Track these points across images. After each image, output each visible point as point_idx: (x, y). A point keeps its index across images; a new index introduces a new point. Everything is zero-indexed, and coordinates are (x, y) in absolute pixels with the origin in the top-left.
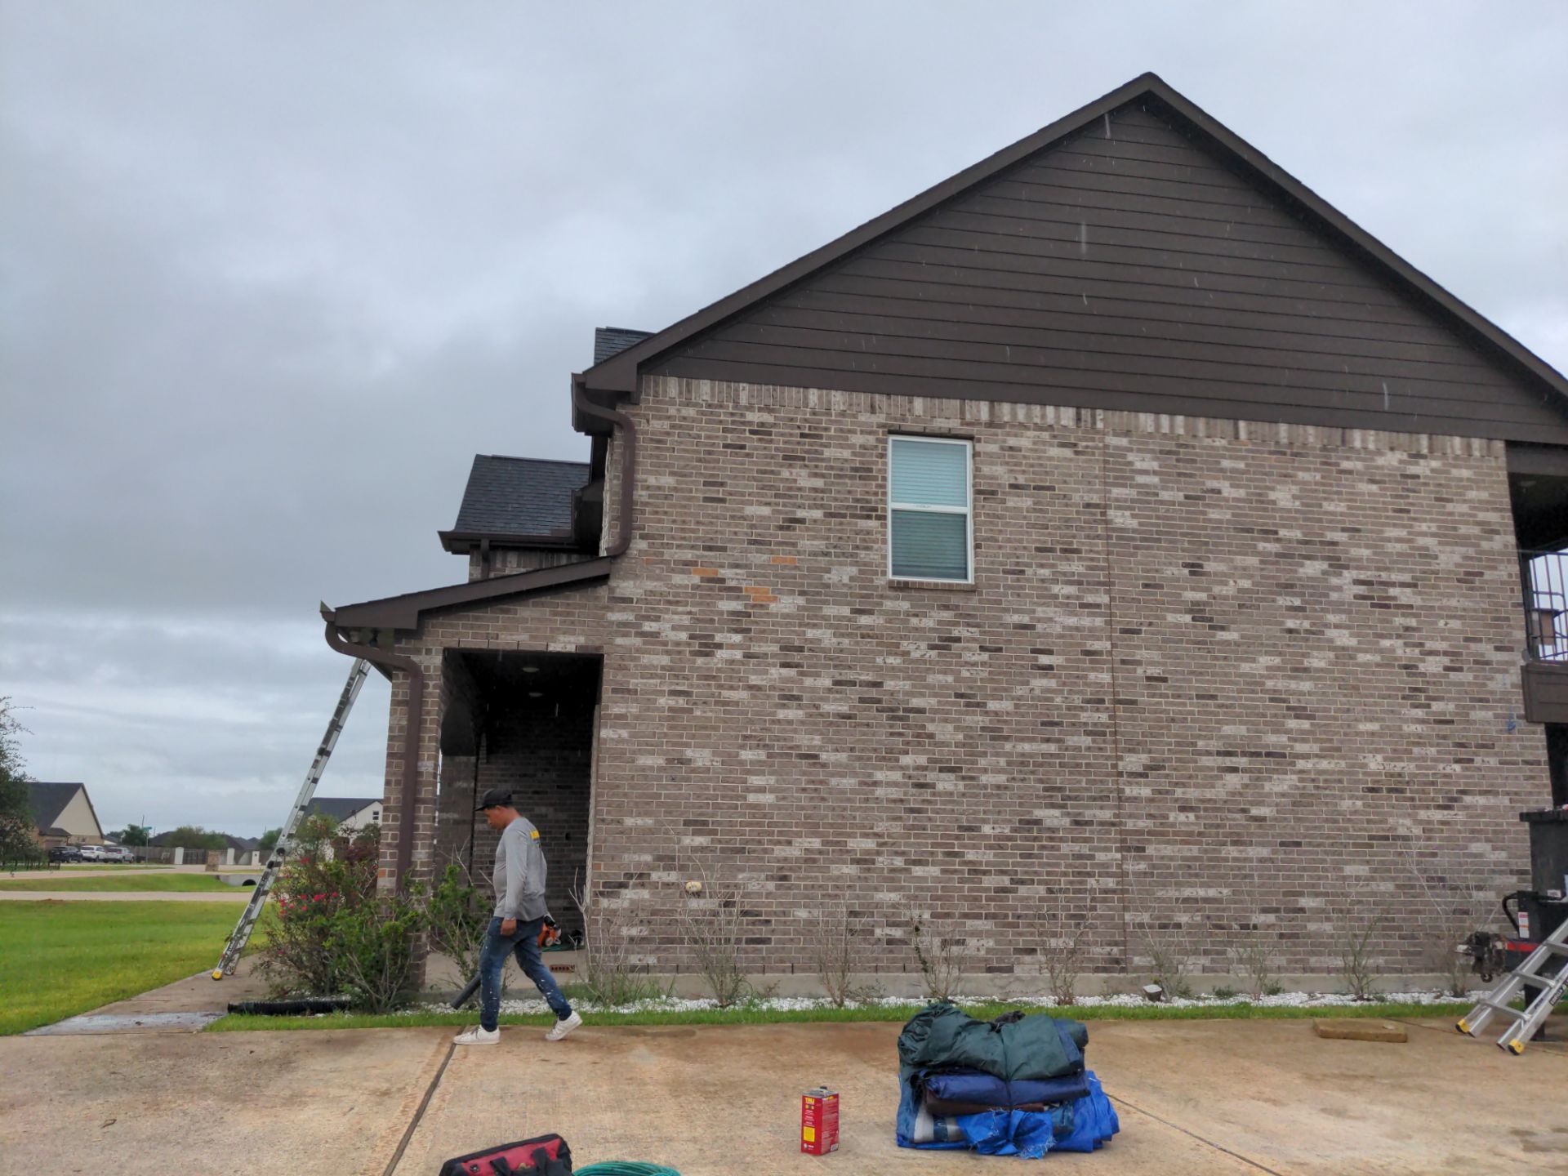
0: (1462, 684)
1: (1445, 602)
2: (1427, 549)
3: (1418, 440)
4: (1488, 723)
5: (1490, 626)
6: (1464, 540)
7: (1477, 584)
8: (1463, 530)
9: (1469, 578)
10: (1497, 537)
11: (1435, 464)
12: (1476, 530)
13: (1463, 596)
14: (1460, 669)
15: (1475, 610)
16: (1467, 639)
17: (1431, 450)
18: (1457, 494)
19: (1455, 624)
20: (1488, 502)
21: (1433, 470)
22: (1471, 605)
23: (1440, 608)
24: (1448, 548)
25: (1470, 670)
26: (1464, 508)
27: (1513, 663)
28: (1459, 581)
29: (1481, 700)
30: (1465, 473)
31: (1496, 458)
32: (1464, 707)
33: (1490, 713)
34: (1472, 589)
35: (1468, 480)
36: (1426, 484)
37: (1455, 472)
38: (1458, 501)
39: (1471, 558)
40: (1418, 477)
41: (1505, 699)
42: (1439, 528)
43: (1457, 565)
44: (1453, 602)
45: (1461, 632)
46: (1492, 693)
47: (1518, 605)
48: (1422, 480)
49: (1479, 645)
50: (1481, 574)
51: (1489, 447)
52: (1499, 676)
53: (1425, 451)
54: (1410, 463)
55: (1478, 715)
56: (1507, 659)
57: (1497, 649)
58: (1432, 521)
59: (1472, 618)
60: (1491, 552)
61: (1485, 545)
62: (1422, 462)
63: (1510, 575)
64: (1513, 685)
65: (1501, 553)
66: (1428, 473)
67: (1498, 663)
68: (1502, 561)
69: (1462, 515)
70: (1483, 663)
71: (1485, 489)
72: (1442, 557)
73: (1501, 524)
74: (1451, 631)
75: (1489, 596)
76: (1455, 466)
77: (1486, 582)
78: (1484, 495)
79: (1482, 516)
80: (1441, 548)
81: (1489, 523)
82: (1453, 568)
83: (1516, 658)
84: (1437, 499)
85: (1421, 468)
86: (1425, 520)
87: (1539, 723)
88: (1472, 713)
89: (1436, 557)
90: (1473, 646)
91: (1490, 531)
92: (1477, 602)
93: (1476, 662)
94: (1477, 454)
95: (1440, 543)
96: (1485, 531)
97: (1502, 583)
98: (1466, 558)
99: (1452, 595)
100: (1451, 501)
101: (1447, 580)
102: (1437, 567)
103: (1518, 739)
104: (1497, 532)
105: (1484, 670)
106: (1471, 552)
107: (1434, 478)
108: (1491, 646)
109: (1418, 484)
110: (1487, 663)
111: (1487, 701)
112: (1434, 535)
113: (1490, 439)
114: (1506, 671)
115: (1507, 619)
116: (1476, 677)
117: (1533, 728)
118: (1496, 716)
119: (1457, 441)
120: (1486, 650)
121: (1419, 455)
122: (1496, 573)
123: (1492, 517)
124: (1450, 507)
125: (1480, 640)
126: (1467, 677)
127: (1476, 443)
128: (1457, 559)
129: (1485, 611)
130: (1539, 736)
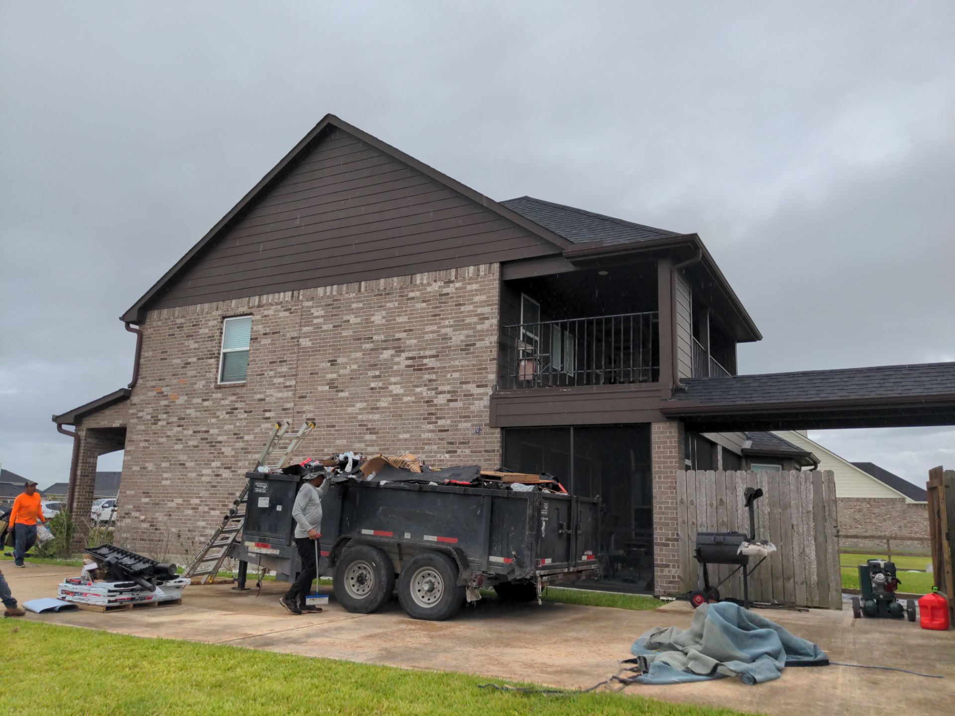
0: (456, 409)
1: (452, 363)
2: (447, 334)
3: (450, 273)
4: (468, 429)
5: (475, 374)
6: (468, 326)
7: (472, 350)
8: (468, 320)
9: (467, 348)
10: (487, 322)
11: (458, 285)
12: (475, 319)
13: (464, 358)
14: (456, 400)
15: (468, 366)
16: (461, 383)
17: (456, 278)
18: (468, 300)
19: (456, 375)
20: (485, 301)
21: (456, 289)
22: (467, 363)
23: (449, 367)
24: (458, 333)
25: (461, 400)
26: (471, 307)
27: (486, 394)
28: (461, 350)
29: (465, 417)
30: (475, 286)
31: (493, 274)
32: (455, 422)
33: (470, 424)
34: (467, 354)
35: (476, 290)
36: (452, 298)
37: (469, 287)
38: (468, 304)
39: (470, 336)
40: (448, 294)
41: (479, 415)
42: (454, 321)
43: (462, 341)
44: (457, 363)
45: (459, 379)
46: (472, 412)
47: (494, 359)
48: (450, 296)
49: (468, 385)
50: (475, 344)
51: (490, 268)
52: (477, 402)
53: (453, 278)
54: (444, 287)
55: (462, 425)
56: (482, 392)
57: (478, 386)
58: (451, 318)
59: (466, 370)
60: (482, 331)
61: (479, 327)
62: (451, 285)
63: (491, 343)
64: (485, 407)
65: (487, 331)
66: (454, 291)
67: (477, 394)
68: (488, 335)
69: (469, 312)
70: (468, 395)
71: (485, 294)
72: (454, 338)
73: (490, 313)
74: (454, 379)
75: (477, 357)
76: (469, 284)
77: (477, 348)
78: (484, 298)
79: (479, 310)
80: (454, 333)
81: (483, 314)
82: (459, 343)
83: (488, 391)
84: (456, 305)
85: (451, 289)
86: (448, 318)
87: (496, 427)
88: (460, 424)
89: (451, 338)
90: (464, 386)
91: (483, 318)
92: (470, 361)
93: (465, 395)
94: (482, 273)
95: (454, 330)
96: (480, 319)
97: (486, 348)
98: (467, 336)
99: (457, 359)
100: (464, 304)
101: (455, 350)
102: (451, 344)
103: (484, 438)
104: (487, 318)
105: (469, 399)
106: (471, 332)
107: (456, 293)
108: (474, 385)
109: (448, 298)
110: (471, 395)
111: (469, 417)
112: (451, 326)
113: (491, 264)
114: (481, 399)
115: (486, 368)
116: (464, 404)
117: (493, 431)
118: (473, 425)
119: (472, 269)
120: (472, 388)
121: (450, 282)
122: (483, 342)
123: (486, 310)
124: (463, 308)
125: (469, 383)
126: (459, 404)
127: (482, 268)
128: (462, 338)
129: (474, 365)
130: (497, 434)
